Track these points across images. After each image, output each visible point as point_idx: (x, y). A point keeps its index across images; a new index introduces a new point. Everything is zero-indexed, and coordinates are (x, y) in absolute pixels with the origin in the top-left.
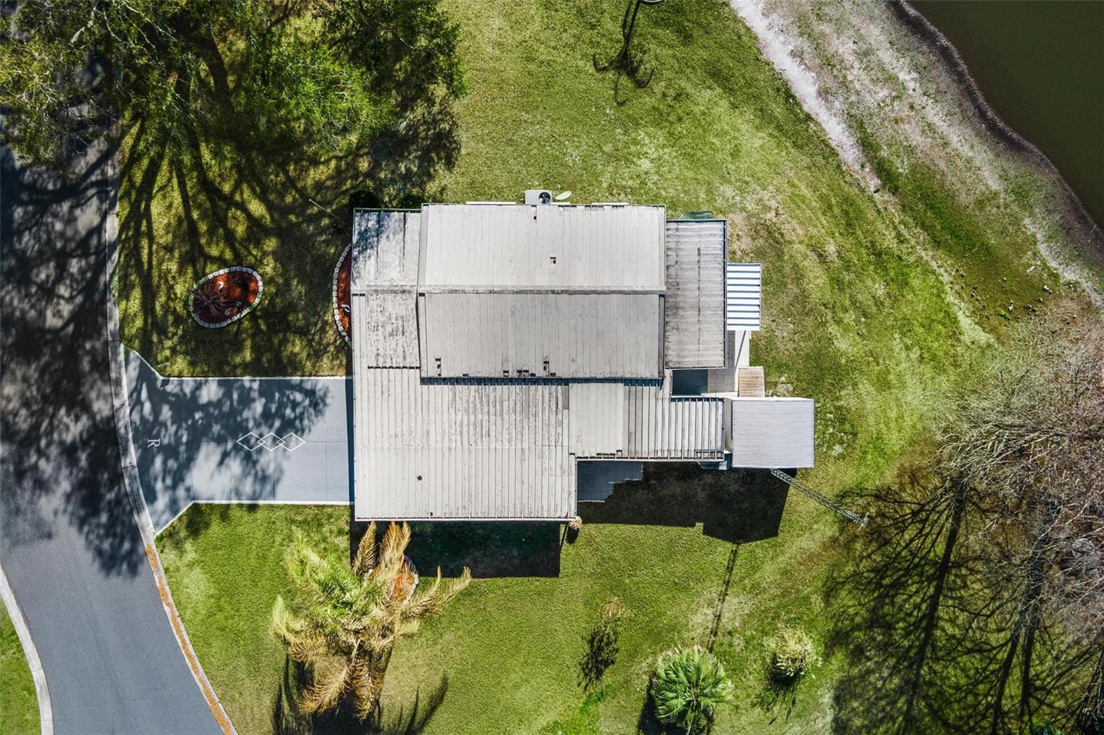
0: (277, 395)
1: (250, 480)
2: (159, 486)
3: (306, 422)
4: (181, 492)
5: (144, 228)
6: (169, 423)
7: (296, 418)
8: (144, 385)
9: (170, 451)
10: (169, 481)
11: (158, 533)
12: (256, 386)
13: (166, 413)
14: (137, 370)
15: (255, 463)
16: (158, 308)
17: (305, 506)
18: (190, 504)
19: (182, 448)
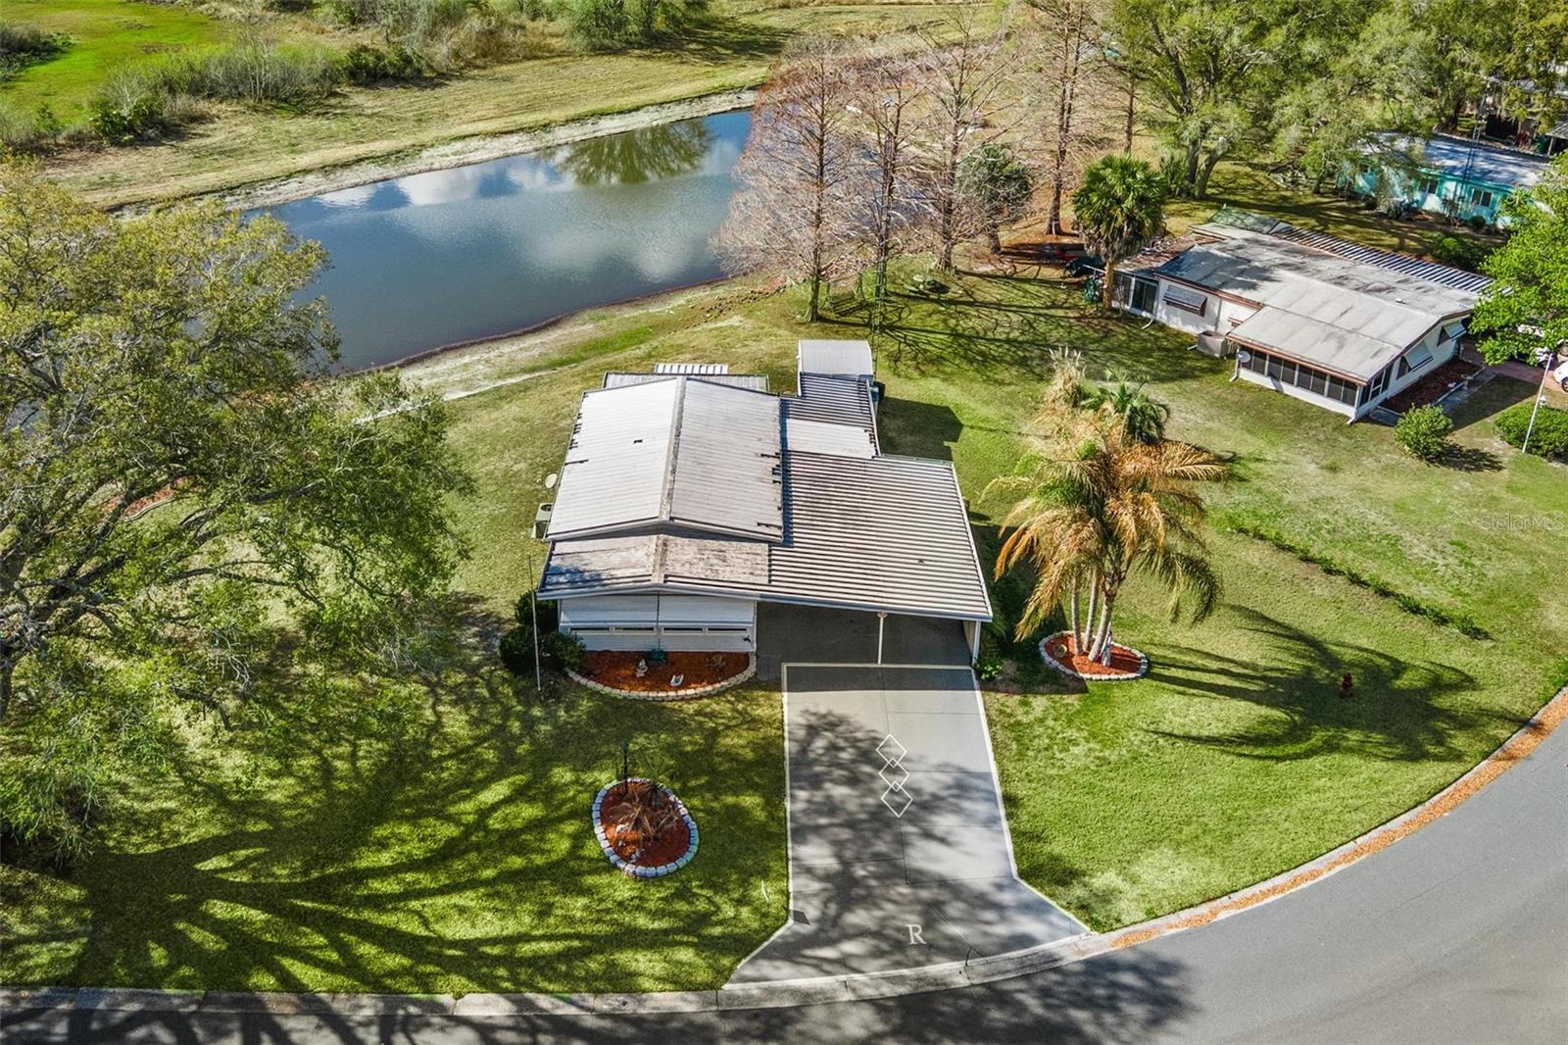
0: (818, 769)
1: (966, 804)
2: (1001, 930)
3: (859, 735)
4: (1006, 897)
5: (496, 951)
6: (878, 913)
7: (854, 747)
8: (809, 952)
9: (932, 913)
10: (989, 915)
11: (1087, 928)
12: (803, 794)
13: (858, 917)
14: (778, 963)
15: (935, 797)
16: (656, 925)
17: (993, 739)
18: (1023, 883)
19: (924, 894)
